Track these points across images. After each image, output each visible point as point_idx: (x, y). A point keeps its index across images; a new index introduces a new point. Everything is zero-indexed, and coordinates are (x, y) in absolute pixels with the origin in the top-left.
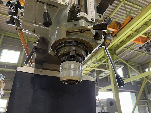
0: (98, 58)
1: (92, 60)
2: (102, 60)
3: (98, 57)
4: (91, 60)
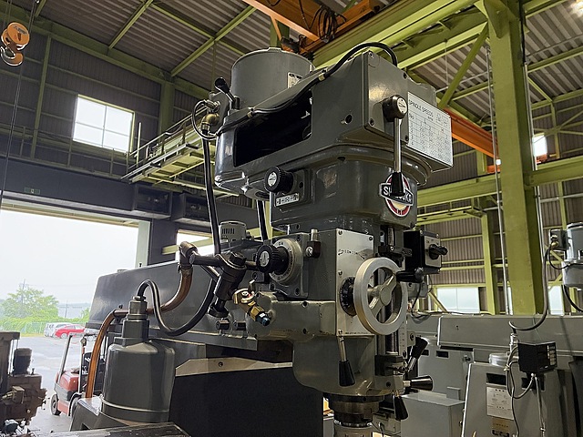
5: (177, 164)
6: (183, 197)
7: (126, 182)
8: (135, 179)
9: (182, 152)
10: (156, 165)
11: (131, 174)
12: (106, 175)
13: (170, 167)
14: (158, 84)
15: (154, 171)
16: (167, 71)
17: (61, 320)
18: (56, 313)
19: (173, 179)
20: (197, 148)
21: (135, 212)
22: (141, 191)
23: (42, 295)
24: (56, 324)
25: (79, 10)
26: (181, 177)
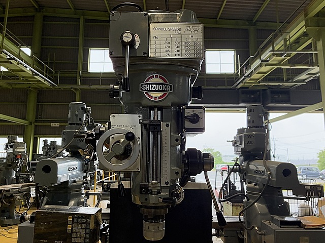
0: (289, 40)
1: (273, 47)
2: (301, 41)
3: (290, 38)
4: (271, 48)
5: (258, 73)
6: (268, 91)
7: (234, 89)
8: (239, 86)
9: (261, 65)
10: (248, 76)
11: (236, 84)
12: (224, 87)
13: (255, 76)
14: (246, 29)
15: (247, 80)
16: (250, 20)
17: (224, 163)
18: (221, 160)
19: (259, 82)
20: (268, 61)
21: (241, 105)
22: (243, 93)
23: (214, 151)
24: (220, 165)
25: (199, 7)
26: (264, 80)
